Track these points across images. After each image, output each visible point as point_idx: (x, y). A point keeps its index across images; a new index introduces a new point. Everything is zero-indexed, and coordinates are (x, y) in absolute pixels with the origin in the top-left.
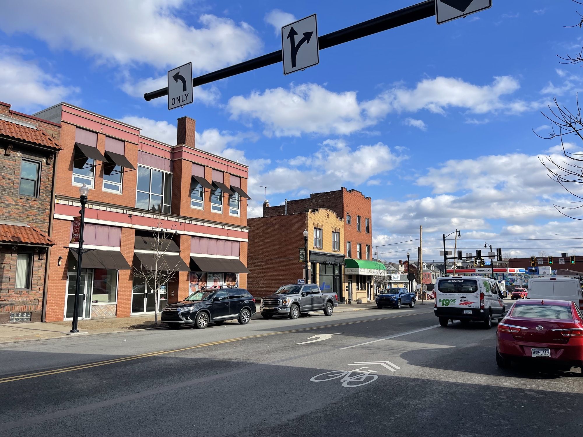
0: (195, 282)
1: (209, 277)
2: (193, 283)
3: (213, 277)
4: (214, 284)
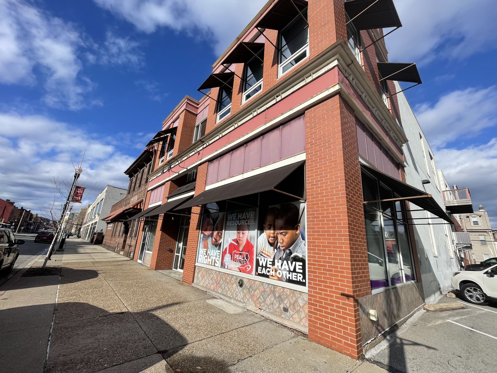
1: (230, 220)
2: (206, 233)
4: (238, 235)
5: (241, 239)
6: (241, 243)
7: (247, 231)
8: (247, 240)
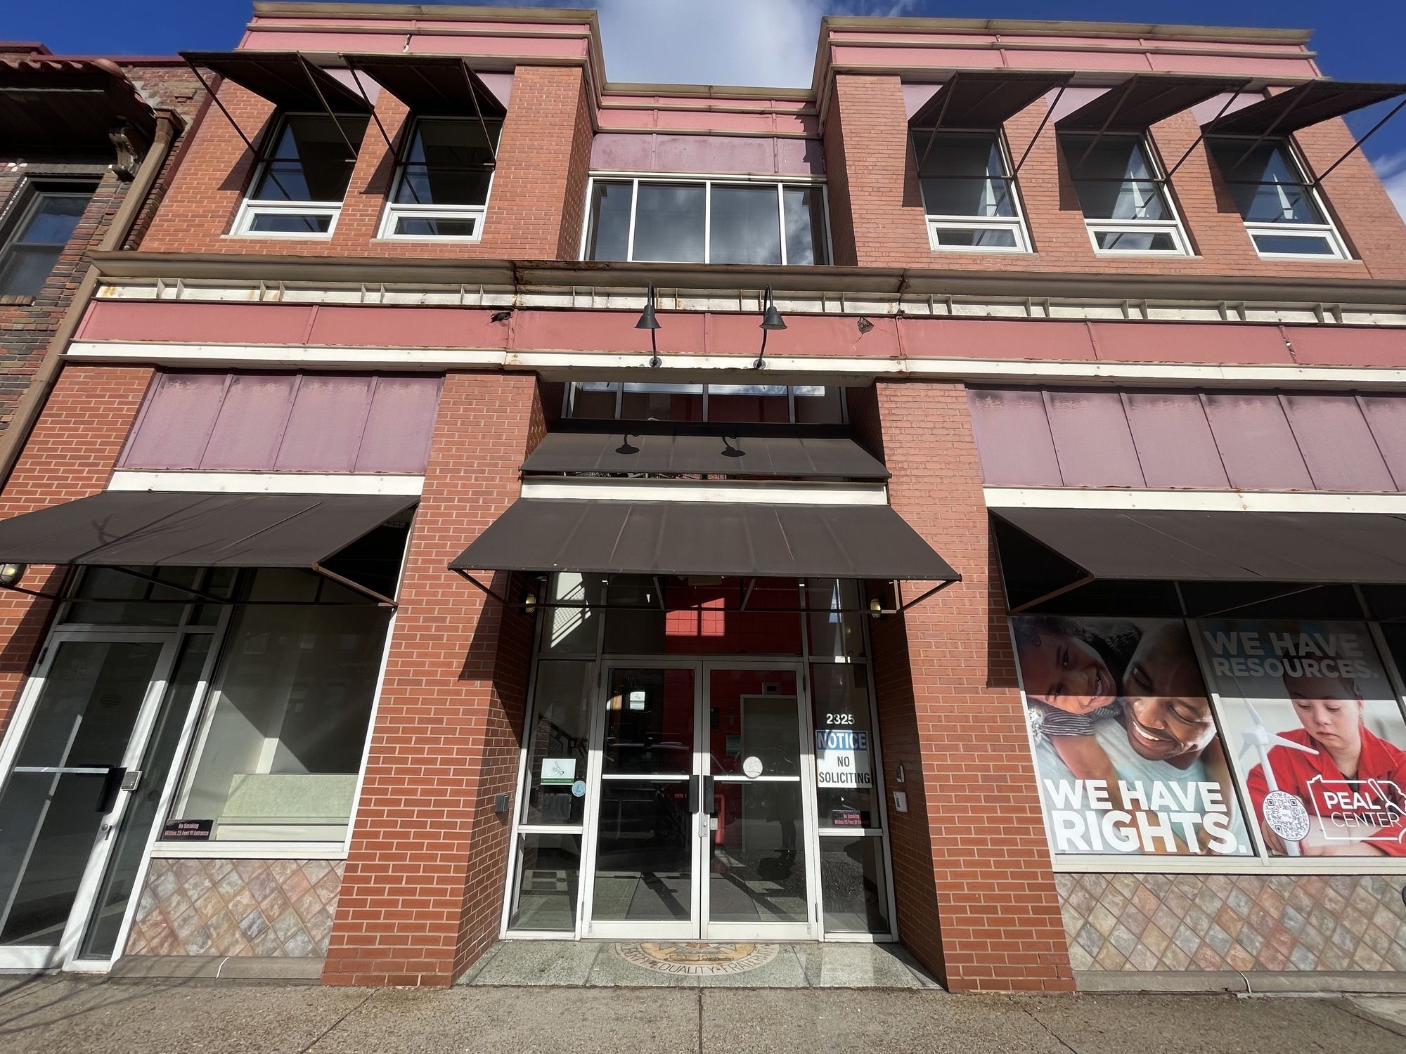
0: (1085, 700)
1: (1227, 655)
2: (1070, 704)
3: (1270, 653)
4: (1307, 715)
5: (1329, 730)
6: (1337, 744)
7: (1351, 704)
8: (1365, 734)
